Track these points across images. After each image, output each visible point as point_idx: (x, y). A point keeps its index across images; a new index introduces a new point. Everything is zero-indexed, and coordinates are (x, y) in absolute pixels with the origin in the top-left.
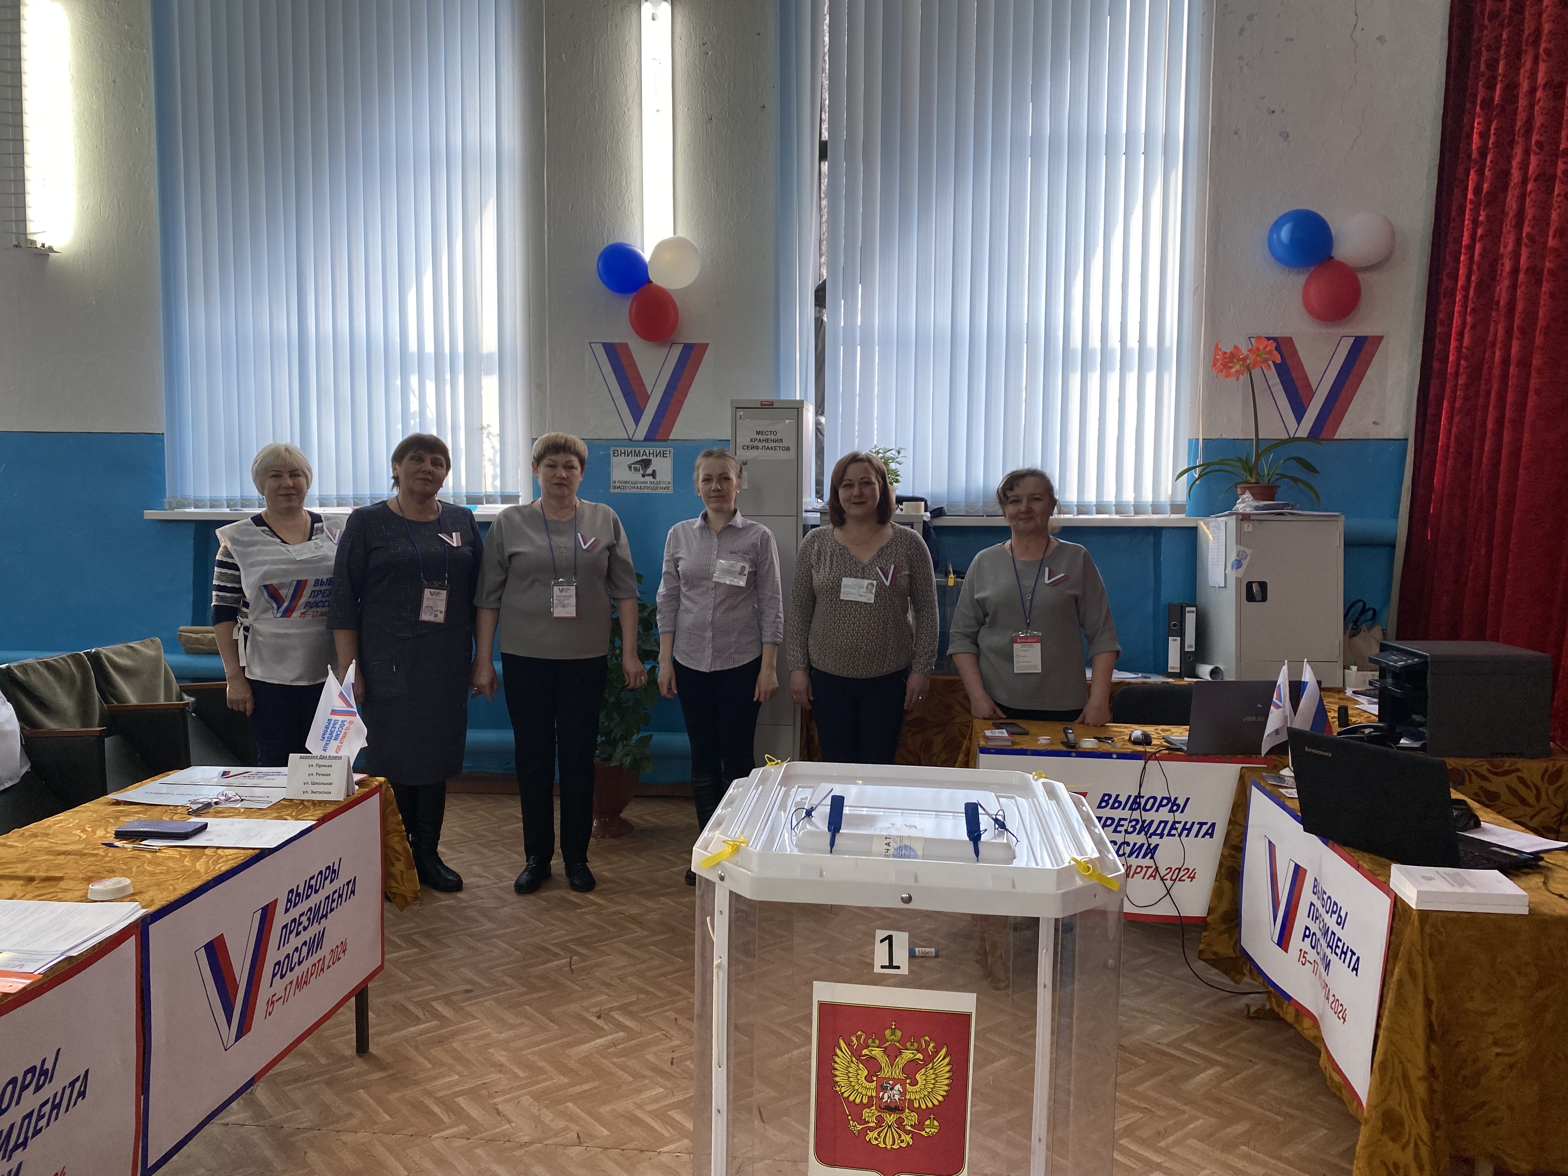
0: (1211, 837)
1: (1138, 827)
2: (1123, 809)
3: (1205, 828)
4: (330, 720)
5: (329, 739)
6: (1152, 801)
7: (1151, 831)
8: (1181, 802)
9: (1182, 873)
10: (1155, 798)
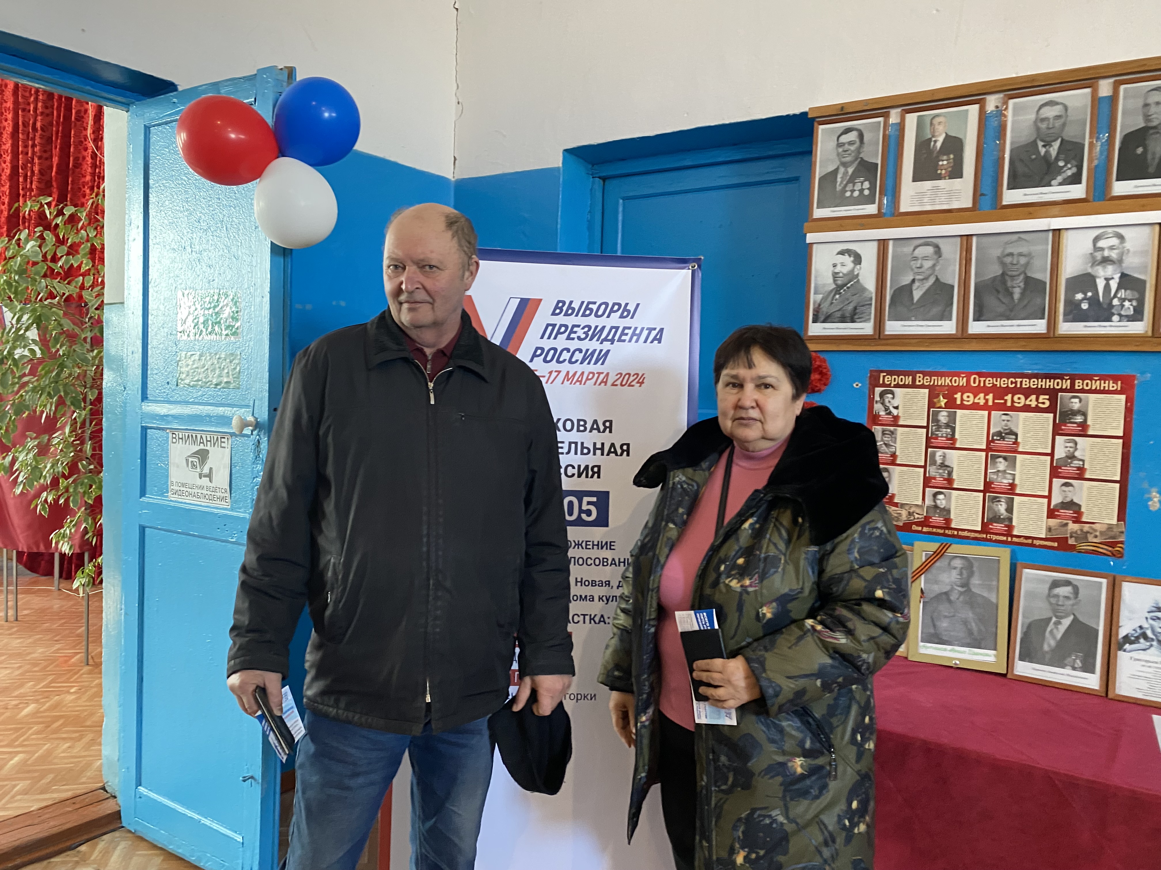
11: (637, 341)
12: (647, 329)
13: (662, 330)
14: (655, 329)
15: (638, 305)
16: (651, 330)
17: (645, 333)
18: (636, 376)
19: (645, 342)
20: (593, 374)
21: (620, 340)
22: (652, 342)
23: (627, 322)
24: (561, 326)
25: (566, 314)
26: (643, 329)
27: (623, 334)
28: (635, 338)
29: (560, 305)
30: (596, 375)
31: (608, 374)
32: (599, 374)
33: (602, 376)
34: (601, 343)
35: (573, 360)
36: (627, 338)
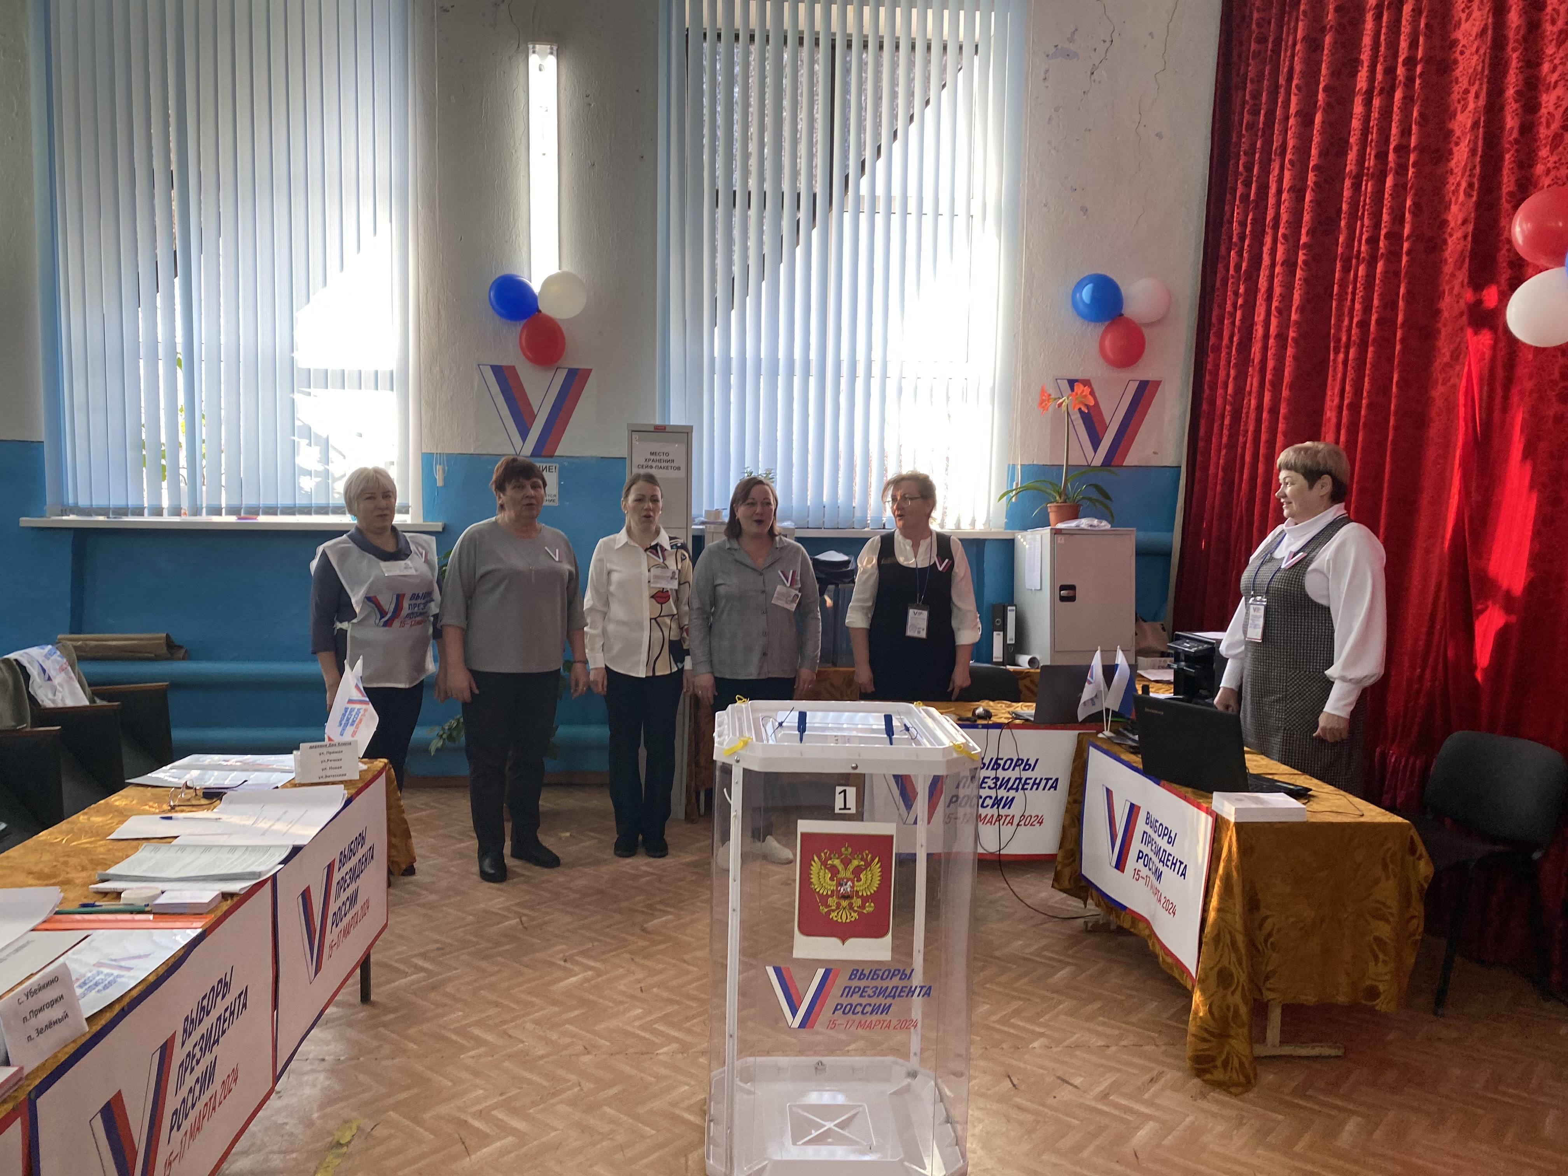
0: (1055, 789)
1: (999, 783)
2: (987, 768)
3: (1050, 782)
4: (346, 709)
5: (346, 725)
6: (1009, 762)
7: (1009, 786)
8: (1032, 762)
9: (1033, 820)
10: (1012, 760)
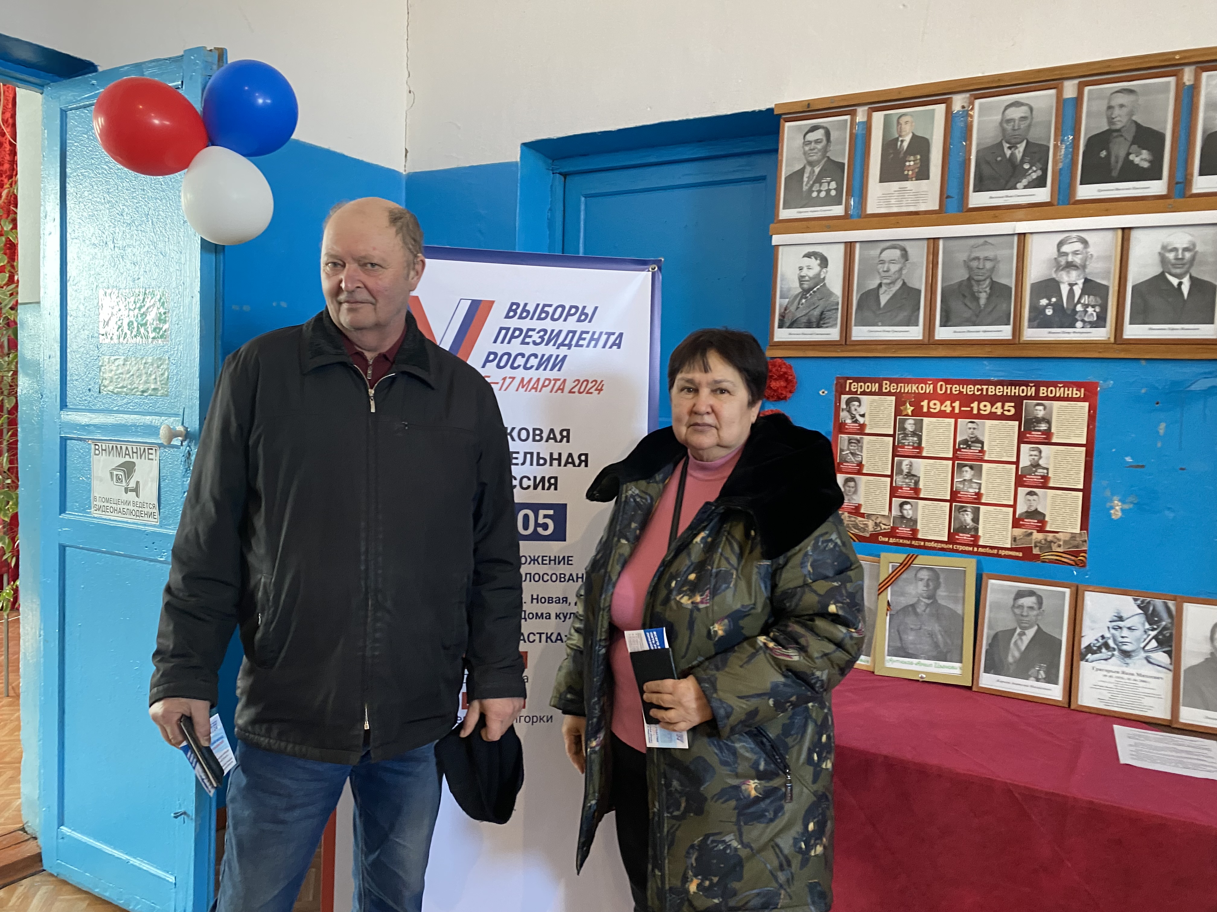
11: (595, 346)
12: (606, 333)
13: (621, 335)
14: (614, 334)
15: (596, 308)
16: (610, 334)
17: (604, 337)
18: (594, 383)
19: (604, 347)
20: (550, 380)
21: (577, 345)
22: (611, 347)
23: (584, 326)
24: (515, 329)
25: (520, 318)
26: (601, 333)
27: (580, 338)
28: (593, 343)
29: (514, 307)
30: (553, 382)
31: (565, 380)
32: (556, 380)
33: (559, 383)
34: (558, 348)
35: (528, 366)
36: (585, 343)
